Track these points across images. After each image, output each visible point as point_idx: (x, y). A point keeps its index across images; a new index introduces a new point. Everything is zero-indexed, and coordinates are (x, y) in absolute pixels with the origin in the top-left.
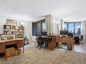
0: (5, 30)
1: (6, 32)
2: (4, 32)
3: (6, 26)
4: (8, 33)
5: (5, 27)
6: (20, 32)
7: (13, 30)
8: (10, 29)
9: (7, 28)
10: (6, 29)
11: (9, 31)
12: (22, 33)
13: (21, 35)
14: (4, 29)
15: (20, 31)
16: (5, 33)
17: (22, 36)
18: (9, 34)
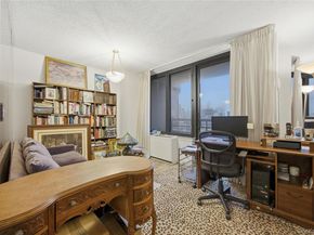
0: (37, 104)
1: (44, 116)
2: (35, 116)
3: (40, 89)
4: (51, 120)
5: (38, 91)
6: (101, 116)
7: (74, 109)
8: (61, 101)
9: (47, 97)
10: (41, 101)
11: (57, 111)
12: (106, 122)
13: (104, 128)
14: (35, 100)
15: (100, 110)
16: (39, 121)
17: (106, 133)
18: (53, 123)
